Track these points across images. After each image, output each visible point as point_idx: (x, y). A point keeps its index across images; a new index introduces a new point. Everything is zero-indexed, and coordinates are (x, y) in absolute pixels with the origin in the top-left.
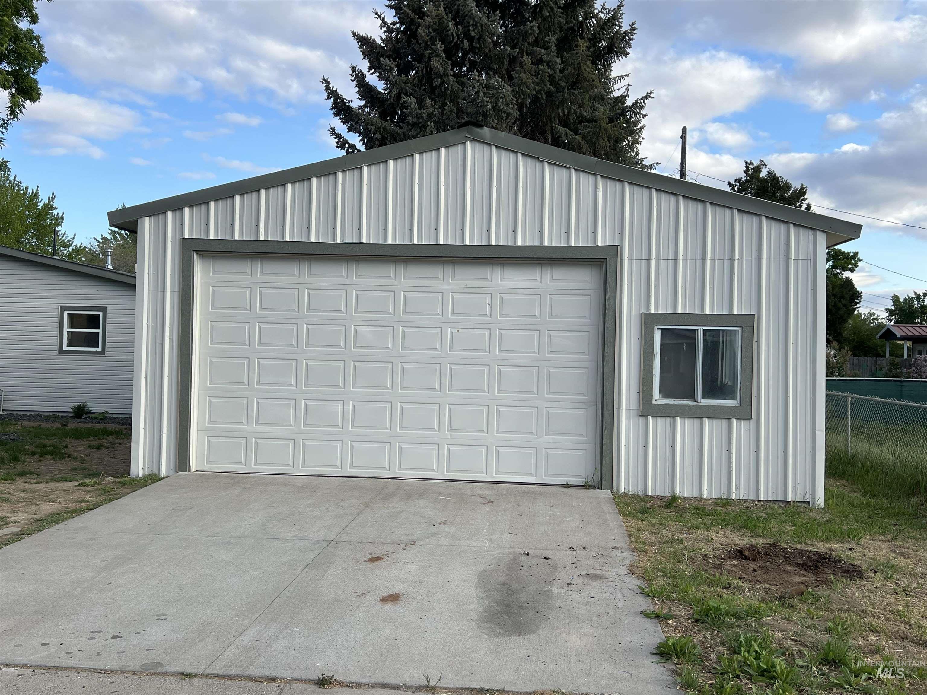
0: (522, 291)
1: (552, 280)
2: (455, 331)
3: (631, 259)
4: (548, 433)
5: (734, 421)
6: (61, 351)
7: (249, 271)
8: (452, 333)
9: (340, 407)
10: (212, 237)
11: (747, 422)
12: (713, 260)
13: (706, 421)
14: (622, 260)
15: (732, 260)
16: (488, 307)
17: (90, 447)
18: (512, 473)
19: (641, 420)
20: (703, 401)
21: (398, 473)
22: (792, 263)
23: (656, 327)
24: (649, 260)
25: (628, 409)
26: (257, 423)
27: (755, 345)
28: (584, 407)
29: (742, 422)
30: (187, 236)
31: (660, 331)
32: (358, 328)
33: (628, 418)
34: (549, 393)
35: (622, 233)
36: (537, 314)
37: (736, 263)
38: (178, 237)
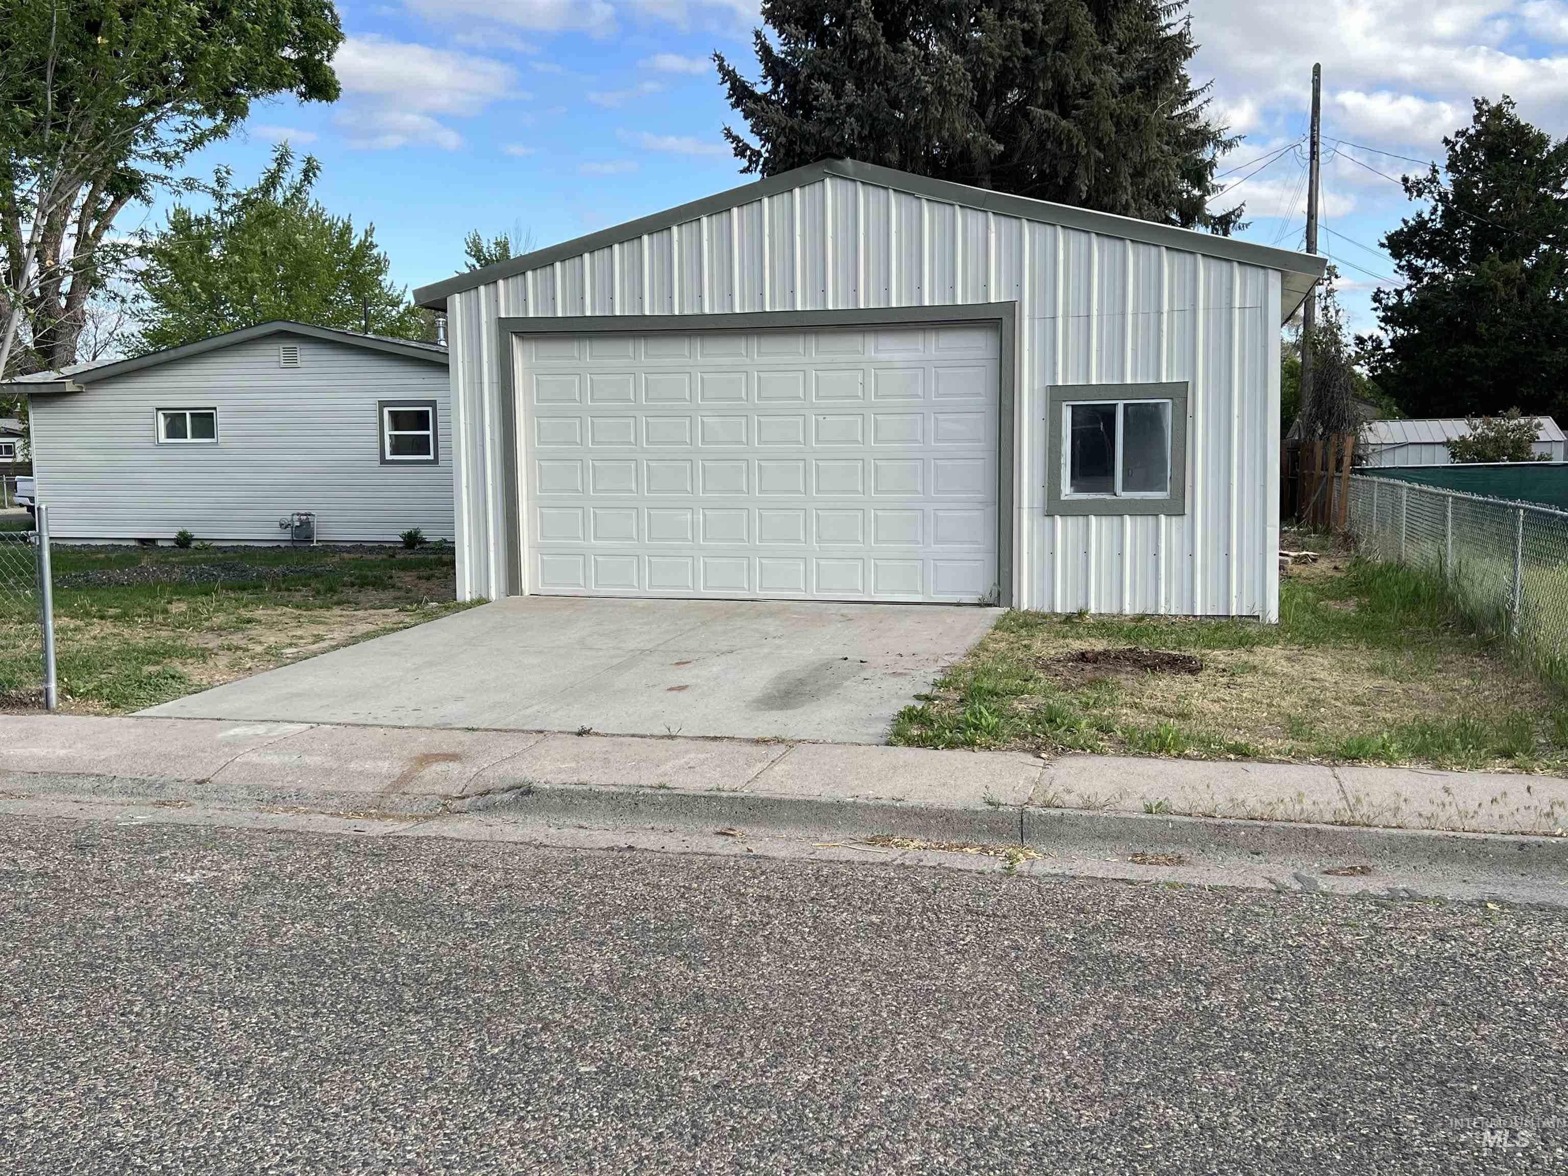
0: (901, 365)
1: (937, 348)
2: (821, 418)
3: (1032, 318)
4: (937, 541)
5: (1163, 517)
6: (383, 461)
7: (576, 354)
8: (817, 421)
9: (689, 516)
10: (531, 315)
11: (1179, 518)
12: (1135, 314)
13: (1127, 518)
14: (1020, 319)
15: (1159, 313)
16: (860, 387)
17: (419, 578)
18: (893, 591)
19: (1048, 520)
20: (1123, 494)
21: (760, 594)
22: (1237, 312)
23: (1064, 404)
24: (1054, 318)
25: (1031, 508)
26: (595, 538)
27: (1189, 419)
28: (980, 506)
29: (1174, 519)
30: (503, 315)
31: (1070, 409)
32: (705, 419)
33: (1031, 520)
34: (937, 491)
35: (1020, 286)
36: (920, 393)
37: (1165, 316)
38: (494, 317)
